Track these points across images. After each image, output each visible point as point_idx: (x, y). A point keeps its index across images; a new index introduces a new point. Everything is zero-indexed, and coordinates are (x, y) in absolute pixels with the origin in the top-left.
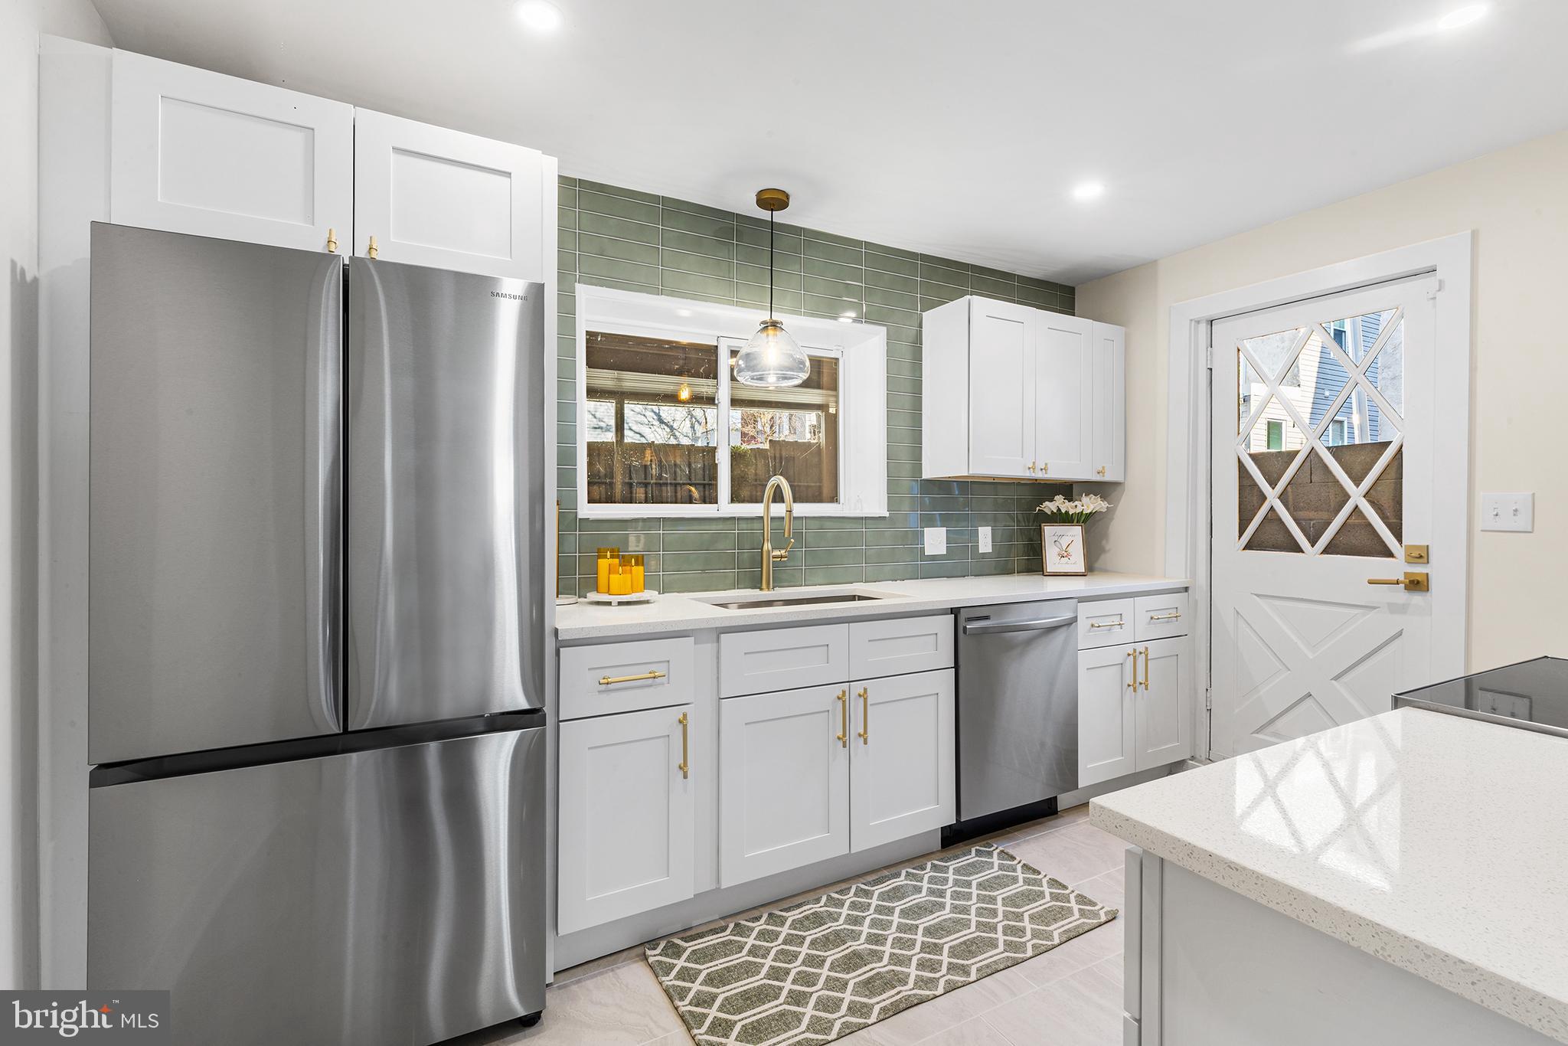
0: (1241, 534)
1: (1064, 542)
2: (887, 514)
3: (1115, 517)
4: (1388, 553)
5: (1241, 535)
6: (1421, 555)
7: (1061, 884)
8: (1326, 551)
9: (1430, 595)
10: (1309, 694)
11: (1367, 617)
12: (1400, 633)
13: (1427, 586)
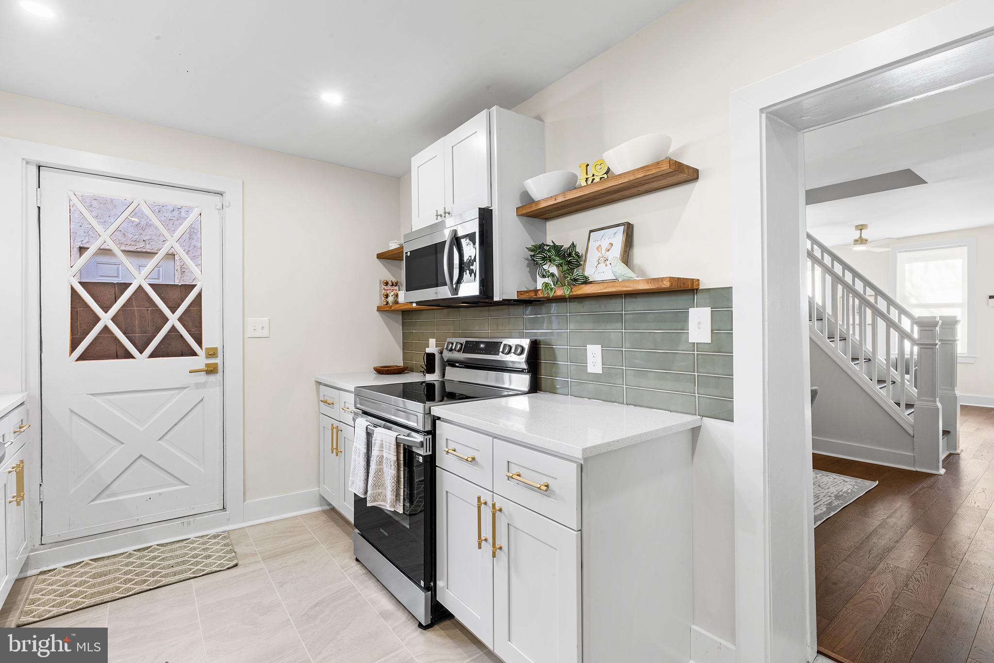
0: (73, 350)
4: (194, 354)
6: (212, 353)
8: (152, 356)
9: (219, 376)
10: (141, 456)
11: (181, 394)
12: (203, 399)
13: (218, 370)
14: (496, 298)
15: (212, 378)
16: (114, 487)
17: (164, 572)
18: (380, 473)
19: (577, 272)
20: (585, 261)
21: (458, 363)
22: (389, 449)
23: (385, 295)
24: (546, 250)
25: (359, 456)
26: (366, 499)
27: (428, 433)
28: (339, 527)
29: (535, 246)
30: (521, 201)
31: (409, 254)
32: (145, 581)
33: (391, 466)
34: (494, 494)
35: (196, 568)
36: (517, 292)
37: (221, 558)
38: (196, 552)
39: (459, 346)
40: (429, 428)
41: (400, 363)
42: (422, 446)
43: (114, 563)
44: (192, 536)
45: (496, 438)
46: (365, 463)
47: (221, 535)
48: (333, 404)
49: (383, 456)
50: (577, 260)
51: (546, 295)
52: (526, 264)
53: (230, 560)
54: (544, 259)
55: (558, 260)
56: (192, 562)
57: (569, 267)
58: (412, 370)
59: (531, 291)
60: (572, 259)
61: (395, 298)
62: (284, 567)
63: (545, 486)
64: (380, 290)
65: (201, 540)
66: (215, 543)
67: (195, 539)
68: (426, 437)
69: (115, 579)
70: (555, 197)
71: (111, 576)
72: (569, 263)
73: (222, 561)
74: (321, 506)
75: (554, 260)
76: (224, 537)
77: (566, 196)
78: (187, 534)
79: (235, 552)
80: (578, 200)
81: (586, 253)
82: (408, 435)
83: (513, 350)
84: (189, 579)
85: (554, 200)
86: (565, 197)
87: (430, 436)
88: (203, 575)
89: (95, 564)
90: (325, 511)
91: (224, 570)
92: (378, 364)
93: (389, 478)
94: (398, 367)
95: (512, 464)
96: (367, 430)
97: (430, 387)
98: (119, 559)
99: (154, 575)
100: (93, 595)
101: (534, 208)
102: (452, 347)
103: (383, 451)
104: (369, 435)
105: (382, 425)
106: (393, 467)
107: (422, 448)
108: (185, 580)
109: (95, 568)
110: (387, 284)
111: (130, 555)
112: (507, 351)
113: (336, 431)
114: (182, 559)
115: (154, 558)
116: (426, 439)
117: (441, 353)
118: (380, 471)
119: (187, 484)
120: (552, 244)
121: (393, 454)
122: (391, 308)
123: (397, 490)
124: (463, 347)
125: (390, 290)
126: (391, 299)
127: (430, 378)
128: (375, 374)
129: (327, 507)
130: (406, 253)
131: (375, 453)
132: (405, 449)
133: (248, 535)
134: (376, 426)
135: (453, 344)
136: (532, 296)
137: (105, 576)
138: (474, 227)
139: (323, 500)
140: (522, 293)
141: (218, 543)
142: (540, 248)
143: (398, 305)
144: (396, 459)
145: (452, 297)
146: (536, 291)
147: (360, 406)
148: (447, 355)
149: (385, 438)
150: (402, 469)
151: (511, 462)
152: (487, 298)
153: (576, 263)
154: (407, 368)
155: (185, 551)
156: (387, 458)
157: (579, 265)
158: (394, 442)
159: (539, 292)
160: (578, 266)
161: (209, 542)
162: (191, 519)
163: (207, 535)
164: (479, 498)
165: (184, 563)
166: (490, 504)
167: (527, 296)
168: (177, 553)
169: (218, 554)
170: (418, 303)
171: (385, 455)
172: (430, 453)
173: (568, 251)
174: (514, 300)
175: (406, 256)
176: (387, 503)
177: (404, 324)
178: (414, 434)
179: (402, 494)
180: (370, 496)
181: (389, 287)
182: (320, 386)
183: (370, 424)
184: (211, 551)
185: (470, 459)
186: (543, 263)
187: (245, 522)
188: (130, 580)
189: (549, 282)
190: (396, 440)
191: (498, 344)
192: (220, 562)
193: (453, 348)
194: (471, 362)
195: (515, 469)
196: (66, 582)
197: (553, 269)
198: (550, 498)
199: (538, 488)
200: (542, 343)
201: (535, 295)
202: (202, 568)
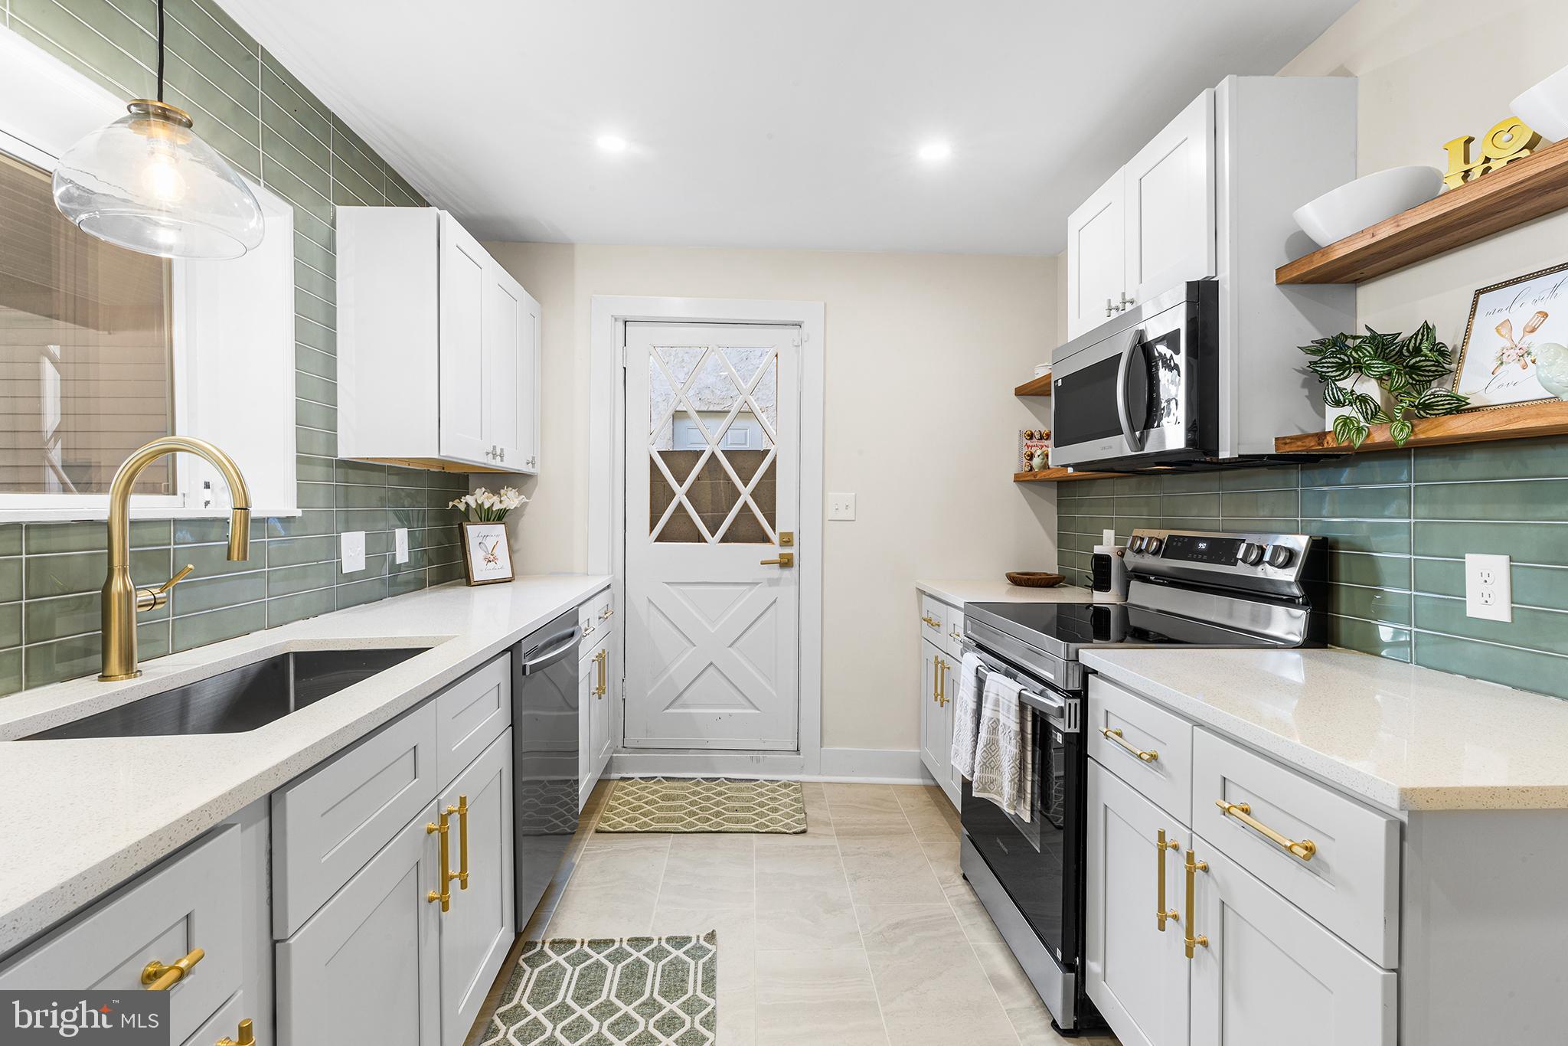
0: (652, 528)
1: (490, 545)
2: (298, 513)
3: (525, 513)
4: (766, 539)
5: (652, 530)
6: (787, 540)
7: (643, 939)
8: (724, 540)
9: (795, 569)
10: (711, 663)
11: (753, 592)
12: (775, 601)
13: (793, 563)
14: (1224, 454)
15: (787, 573)
16: (686, 695)
17: (728, 814)
18: (993, 748)
19: (1437, 389)
20: (1461, 361)
21: (1153, 575)
22: (1008, 711)
23: (1028, 456)
24: (1349, 347)
25: (966, 713)
26: (972, 782)
27: (1074, 694)
28: (945, 817)
29: (1322, 343)
30: (1288, 252)
31: (1060, 383)
32: (708, 820)
33: (1010, 739)
34: (1193, 835)
35: (760, 820)
36: (1277, 439)
37: (789, 816)
38: (763, 799)
39: (1155, 544)
40: (1075, 685)
41: (1053, 570)
42: (1062, 716)
43: (683, 788)
44: (761, 777)
45: (1200, 725)
46: (974, 725)
47: (793, 785)
48: (939, 626)
49: (998, 720)
50: (1437, 361)
51: (1346, 444)
52: (1300, 381)
53: (798, 821)
54: (1342, 367)
55: (1379, 366)
56: (757, 811)
57: (1413, 379)
58: (1072, 583)
59: (1308, 436)
60: (1420, 361)
61: (1043, 459)
62: (861, 853)
63: (1306, 848)
64: (1020, 448)
65: (771, 786)
66: (784, 794)
67: (765, 782)
68: (1069, 701)
69: (682, 808)
70: (1372, 230)
71: (678, 803)
72: (1414, 369)
73: (789, 821)
74: (923, 778)
75: (1369, 367)
76: (796, 789)
77: (1401, 223)
78: (756, 773)
79: (805, 814)
80: (1438, 225)
81: (1465, 343)
82: (1042, 694)
83: (1267, 558)
84: (752, 832)
85: (1369, 236)
86: (1398, 226)
87: (1078, 701)
88: (766, 833)
89: (666, 783)
90: (926, 787)
91: (790, 834)
92: (1015, 569)
93: (1007, 758)
94: (1049, 575)
95: (1231, 785)
96: (977, 674)
97: (1101, 615)
98: (688, 784)
99: (718, 814)
100: (659, 820)
101: (1318, 262)
102: (1140, 545)
103: (998, 711)
104: (981, 682)
105: (1003, 670)
106: (1013, 742)
107: (1063, 719)
108: (747, 832)
109: (666, 788)
110: (1031, 436)
111: (698, 783)
112: (1253, 557)
113: (941, 670)
114: (747, 804)
115: (720, 794)
116: (1070, 704)
117: (1122, 555)
118: (993, 744)
119: (759, 710)
120: (1368, 334)
121: (1015, 720)
122: (1035, 476)
123: (1020, 781)
124: (1163, 546)
125: (1037, 446)
126: (1037, 462)
127: (1100, 598)
128: (1009, 584)
129: (930, 782)
130: (1056, 381)
131: (987, 712)
132: (1034, 715)
133: (823, 795)
134: (992, 668)
135: (1142, 539)
136: (1312, 445)
137: (673, 800)
138: (1178, 321)
139: (925, 771)
140: (1288, 441)
141: (789, 795)
142: (1334, 345)
143: (1048, 471)
144: (1018, 730)
145: (1134, 453)
146: (1322, 436)
147: (973, 635)
148: (1132, 560)
149: (1003, 689)
150: (1029, 748)
151: (1230, 781)
152: (1206, 454)
153: (1434, 368)
154: (1064, 578)
155: (752, 794)
156: (1004, 724)
157: (1441, 373)
158: (1015, 700)
159: (1329, 438)
160: (1441, 376)
161: (779, 791)
162: (761, 755)
163: (778, 781)
164: (1162, 835)
165: (749, 809)
166: (1184, 849)
167: (1298, 447)
168: (744, 794)
169: (785, 810)
170: (1077, 466)
171: (1002, 720)
172: (1077, 730)
173: (1412, 345)
174: (1270, 457)
175: (1056, 387)
176: (1003, 799)
177: (1060, 504)
178: (1050, 692)
179: (1029, 790)
180: (977, 781)
181: (1035, 442)
182: (923, 596)
183: (983, 664)
184: (779, 803)
185: (1145, 757)
186: (1339, 375)
187: (823, 775)
188: (694, 814)
189: (1354, 414)
190: (1019, 697)
191: (1234, 544)
192: (786, 821)
193: (1143, 547)
194: (1183, 576)
195: (1237, 797)
196: (640, 796)
197: (1371, 388)
198: (1318, 878)
199: (1285, 846)
200: (1341, 546)
201: (1319, 444)
202: (767, 823)
